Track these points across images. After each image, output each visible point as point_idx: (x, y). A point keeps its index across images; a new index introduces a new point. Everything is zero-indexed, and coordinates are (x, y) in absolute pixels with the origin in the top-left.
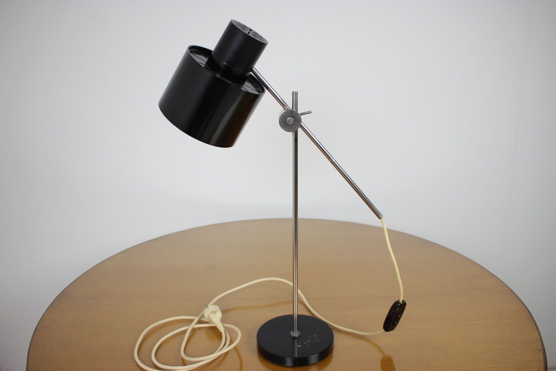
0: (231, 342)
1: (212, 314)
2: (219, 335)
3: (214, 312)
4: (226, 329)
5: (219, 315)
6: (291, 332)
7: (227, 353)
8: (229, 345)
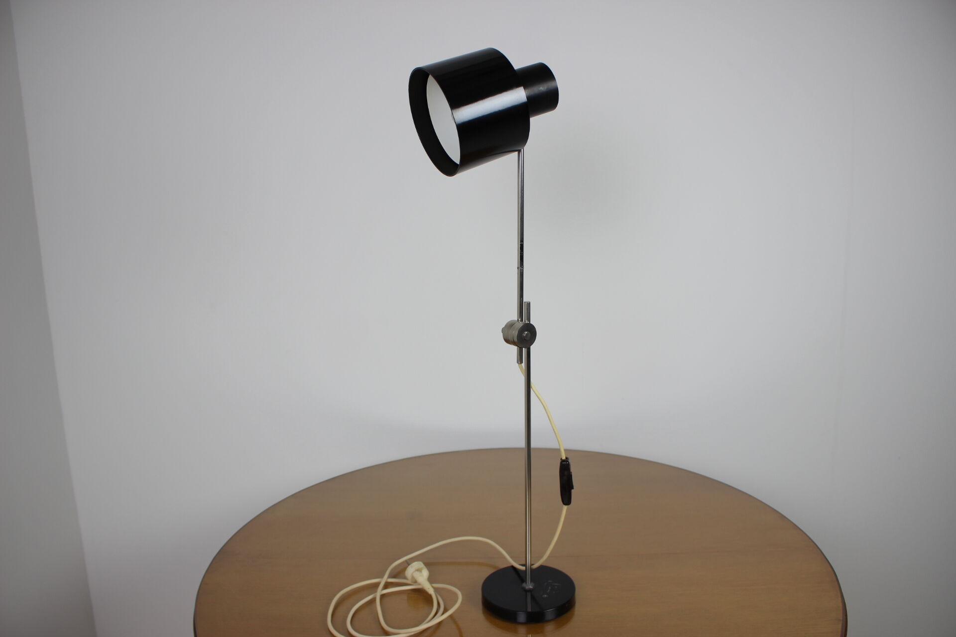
0: (445, 610)
1: (417, 572)
2: (427, 599)
3: (419, 570)
4: (436, 590)
5: (425, 573)
7: (440, 624)
8: (443, 614)
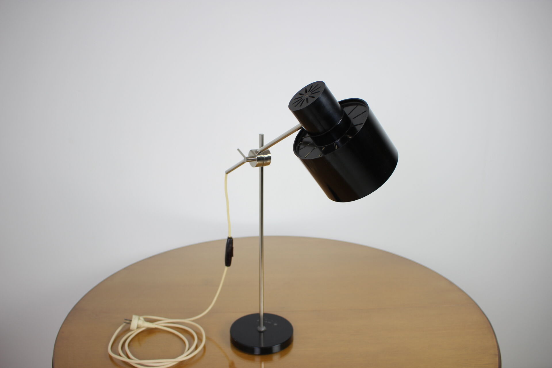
6: (258, 327)
